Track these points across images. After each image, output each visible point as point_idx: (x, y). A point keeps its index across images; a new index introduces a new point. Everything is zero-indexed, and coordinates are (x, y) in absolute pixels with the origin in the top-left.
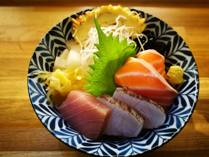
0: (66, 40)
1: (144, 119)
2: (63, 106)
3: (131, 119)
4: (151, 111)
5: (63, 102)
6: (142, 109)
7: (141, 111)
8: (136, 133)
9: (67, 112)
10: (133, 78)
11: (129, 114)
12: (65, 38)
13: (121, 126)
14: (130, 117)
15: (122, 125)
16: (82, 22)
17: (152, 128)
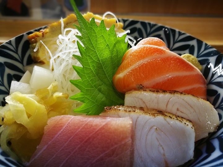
0: (23, 66)
1: (190, 121)
2: (39, 154)
3: (171, 126)
4: (192, 108)
5: (37, 147)
6: (178, 110)
7: (178, 112)
8: (190, 149)
9: (49, 162)
10: (146, 67)
11: (165, 120)
12: (22, 62)
13: (161, 148)
14: (169, 124)
15: (161, 146)
16: (44, 34)
17: (206, 135)
